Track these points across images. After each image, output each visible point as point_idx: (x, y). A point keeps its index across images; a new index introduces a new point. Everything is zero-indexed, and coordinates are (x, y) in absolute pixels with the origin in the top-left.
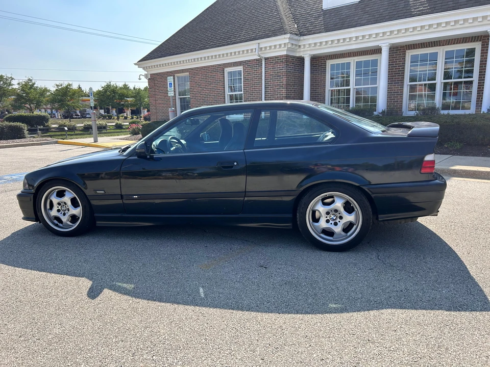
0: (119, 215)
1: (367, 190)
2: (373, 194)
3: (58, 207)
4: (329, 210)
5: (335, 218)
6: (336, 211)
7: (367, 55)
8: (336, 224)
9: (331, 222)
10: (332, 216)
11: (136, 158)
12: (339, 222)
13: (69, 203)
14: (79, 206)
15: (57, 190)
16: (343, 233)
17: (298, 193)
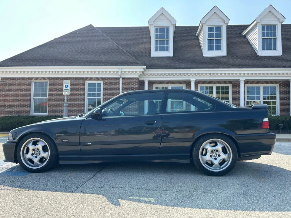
0: (77, 156)
1: (234, 138)
2: (238, 140)
3: (32, 152)
4: (213, 150)
5: (215, 155)
6: (217, 151)
7: (178, 84)
8: (216, 159)
9: (213, 157)
10: (214, 154)
11: (91, 119)
12: (218, 158)
13: (41, 149)
14: (48, 151)
15: (33, 141)
16: (219, 166)
17: (194, 140)
